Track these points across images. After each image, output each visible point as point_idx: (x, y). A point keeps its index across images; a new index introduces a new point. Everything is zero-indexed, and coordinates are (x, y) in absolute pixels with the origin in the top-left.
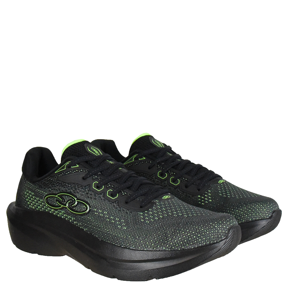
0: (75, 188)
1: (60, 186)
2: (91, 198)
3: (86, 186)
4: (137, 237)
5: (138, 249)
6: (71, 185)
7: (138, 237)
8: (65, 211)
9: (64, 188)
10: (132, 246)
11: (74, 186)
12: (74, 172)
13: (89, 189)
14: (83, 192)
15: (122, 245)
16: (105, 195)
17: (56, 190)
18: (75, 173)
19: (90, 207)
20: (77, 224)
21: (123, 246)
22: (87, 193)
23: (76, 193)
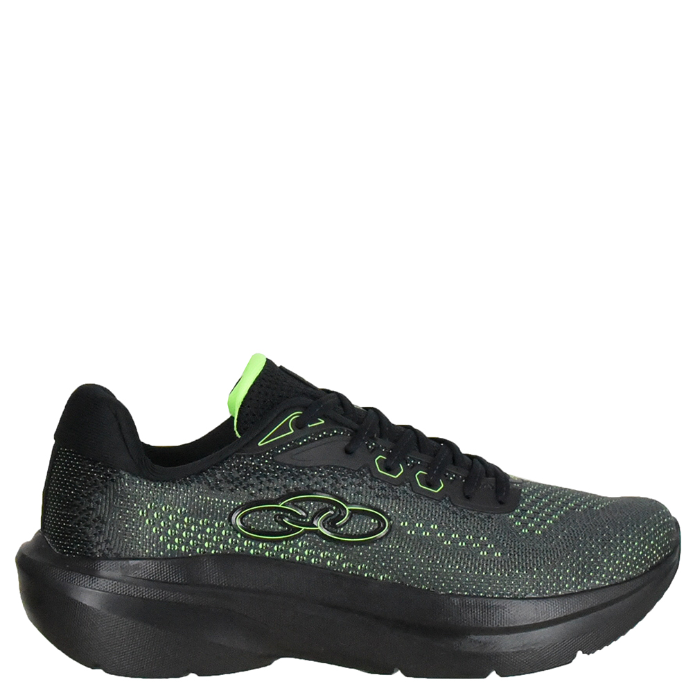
0: (335, 478)
1: (285, 478)
2: (385, 497)
3: (359, 470)
4: (535, 569)
5: (545, 596)
6: (320, 471)
7: (537, 569)
8: (310, 541)
9: (301, 480)
10: (531, 591)
11: (329, 474)
12: (319, 438)
13: (372, 476)
14: (359, 485)
15: (503, 594)
16: (413, 486)
17: (276, 489)
18: (320, 441)
19: (389, 519)
20: (355, 568)
21: (507, 594)
22: (370, 487)
23: (341, 490)
